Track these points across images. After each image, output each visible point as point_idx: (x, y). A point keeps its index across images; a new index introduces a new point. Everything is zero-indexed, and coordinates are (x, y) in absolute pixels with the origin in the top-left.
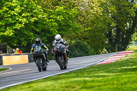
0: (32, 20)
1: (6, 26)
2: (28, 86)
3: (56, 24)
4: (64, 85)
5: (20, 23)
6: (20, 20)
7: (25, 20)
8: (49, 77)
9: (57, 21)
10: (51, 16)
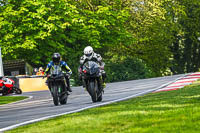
0: (63, 26)
1: (25, 34)
2: (55, 122)
3: (98, 33)
4: (108, 122)
5: (46, 30)
6: (45, 26)
7: (52, 25)
8: (87, 110)
9: (98, 28)
10: (91, 21)
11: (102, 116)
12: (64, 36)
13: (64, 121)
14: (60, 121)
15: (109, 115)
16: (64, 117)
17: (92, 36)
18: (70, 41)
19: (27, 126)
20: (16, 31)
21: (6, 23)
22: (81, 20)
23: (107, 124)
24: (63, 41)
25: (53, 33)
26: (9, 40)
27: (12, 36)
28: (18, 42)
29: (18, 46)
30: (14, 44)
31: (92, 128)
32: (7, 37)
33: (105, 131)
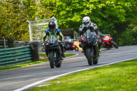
0: (100, 6)
2: (94, 72)
11: (126, 68)
12: (100, 13)
13: (100, 71)
14: (98, 71)
15: (131, 68)
16: (100, 68)
17: (120, 13)
18: (105, 17)
19: (75, 74)
20: (68, 9)
21: (61, 3)
22: (113, 2)
23: (130, 74)
24: (100, 17)
25: (93, 10)
26: (63, 15)
27: (65, 12)
28: (69, 17)
29: (69, 19)
30: (67, 18)
31: (120, 76)
32: (61, 13)
33: (128, 78)
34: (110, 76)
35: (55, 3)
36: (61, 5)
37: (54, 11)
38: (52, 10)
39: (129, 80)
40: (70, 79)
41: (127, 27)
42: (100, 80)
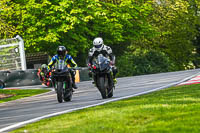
0: (86, 19)
1: (48, 27)
2: (78, 115)
3: (121, 26)
4: (131, 115)
5: (68, 23)
6: (68, 19)
7: (75, 19)
9: (121, 21)
10: (114, 14)
11: (124, 109)
12: (86, 29)
13: (87, 114)
14: (83, 114)
15: (131, 109)
16: (87, 110)
17: (114, 29)
18: (93, 34)
19: (50, 119)
20: (39, 24)
21: (29, 15)
22: (104, 14)
25: (76, 26)
26: (32, 33)
27: (35, 29)
28: (41, 35)
29: (40, 39)
30: (37, 37)
31: (115, 121)
32: (29, 30)
33: (128, 124)
34: (101, 121)
35: (20, 15)
36: (29, 18)
37: (19, 27)
38: (16, 25)
39: (128, 127)
40: (42, 127)
41: (125, 49)
42: (86, 127)
